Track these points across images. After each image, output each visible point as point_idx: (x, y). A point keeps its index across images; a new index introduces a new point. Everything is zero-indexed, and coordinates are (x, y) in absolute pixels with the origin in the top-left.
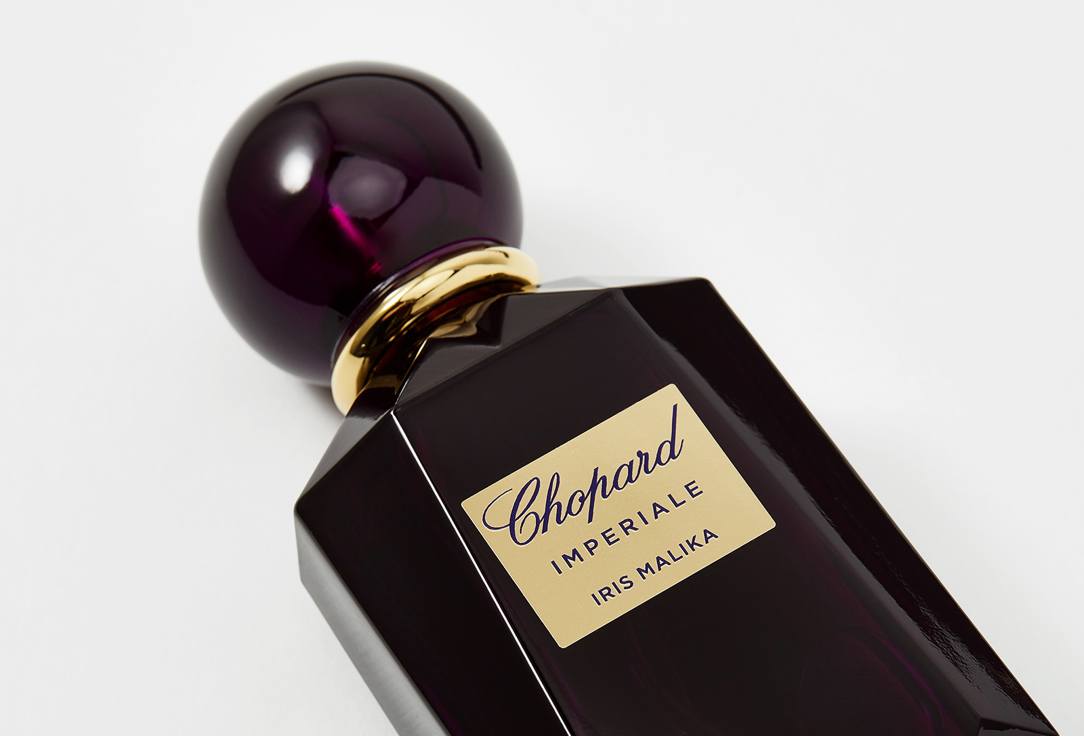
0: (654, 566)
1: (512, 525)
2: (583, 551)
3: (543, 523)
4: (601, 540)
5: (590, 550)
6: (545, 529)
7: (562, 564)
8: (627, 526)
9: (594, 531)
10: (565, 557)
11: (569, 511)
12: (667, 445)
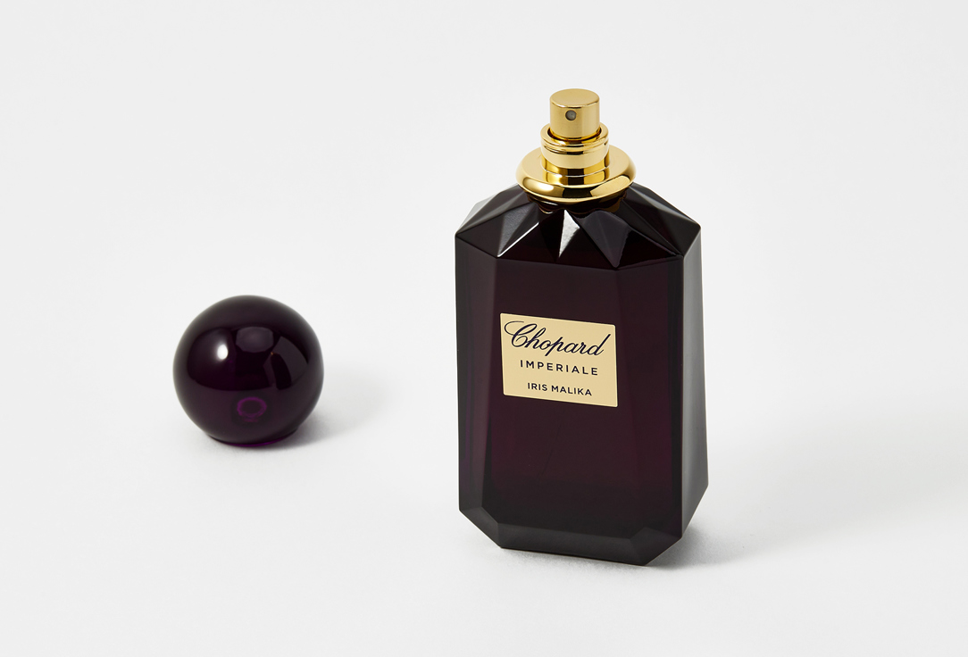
0: (560, 390)
1: (515, 336)
2: (536, 365)
3: (527, 343)
4: (545, 365)
5: (539, 366)
6: (526, 346)
7: (524, 364)
8: (559, 367)
9: (545, 360)
10: (527, 362)
11: (540, 346)
12: (596, 348)
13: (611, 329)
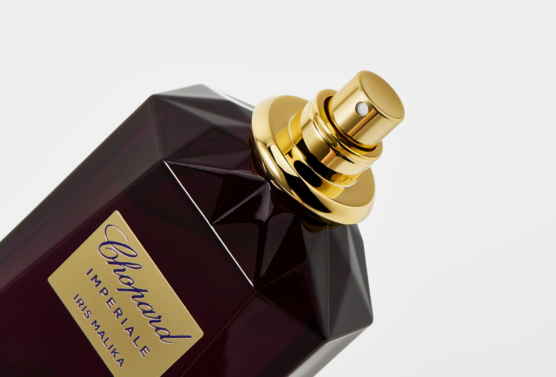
0: (100, 330)
1: (109, 243)
2: (101, 287)
3: (113, 261)
4: (108, 297)
5: (102, 291)
6: (110, 263)
7: (92, 275)
8: (118, 312)
9: (114, 293)
10: (96, 277)
11: (122, 277)
12: (167, 333)
13: (198, 333)
